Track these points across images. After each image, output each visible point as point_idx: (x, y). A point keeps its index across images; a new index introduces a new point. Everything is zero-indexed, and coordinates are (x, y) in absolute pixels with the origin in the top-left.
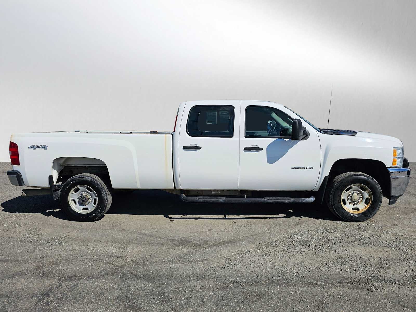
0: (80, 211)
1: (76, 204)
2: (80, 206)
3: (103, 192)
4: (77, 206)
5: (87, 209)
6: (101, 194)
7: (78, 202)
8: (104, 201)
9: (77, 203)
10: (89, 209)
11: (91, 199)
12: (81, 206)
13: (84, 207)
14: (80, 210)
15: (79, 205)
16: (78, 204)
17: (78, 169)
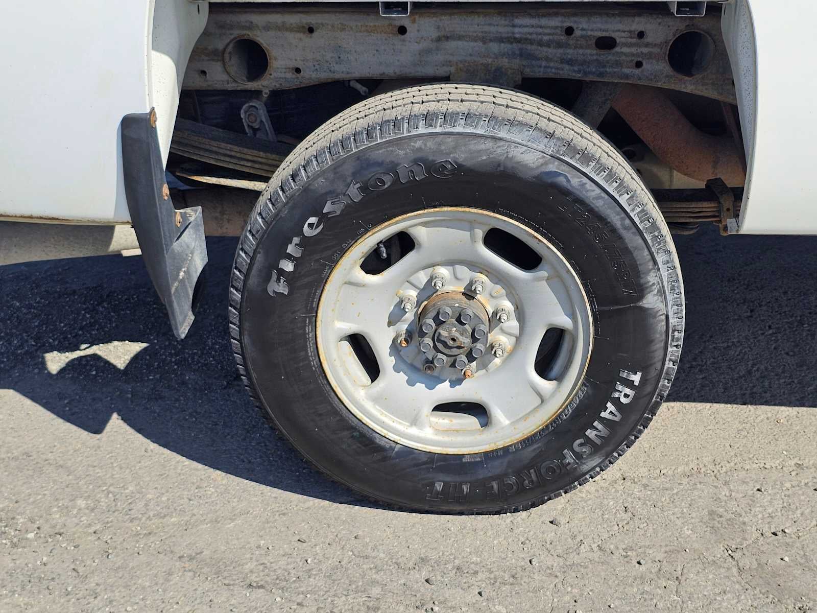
0: (413, 431)
1: (372, 368)
2: (411, 383)
3: (652, 278)
4: (381, 382)
5: (476, 409)
6: (641, 297)
7: (395, 347)
8: (659, 354)
9: (386, 360)
10: (498, 414)
11: (512, 324)
12: (420, 387)
13: (445, 392)
14: (415, 421)
15: (403, 377)
16: (397, 369)
17: (311, 30)
